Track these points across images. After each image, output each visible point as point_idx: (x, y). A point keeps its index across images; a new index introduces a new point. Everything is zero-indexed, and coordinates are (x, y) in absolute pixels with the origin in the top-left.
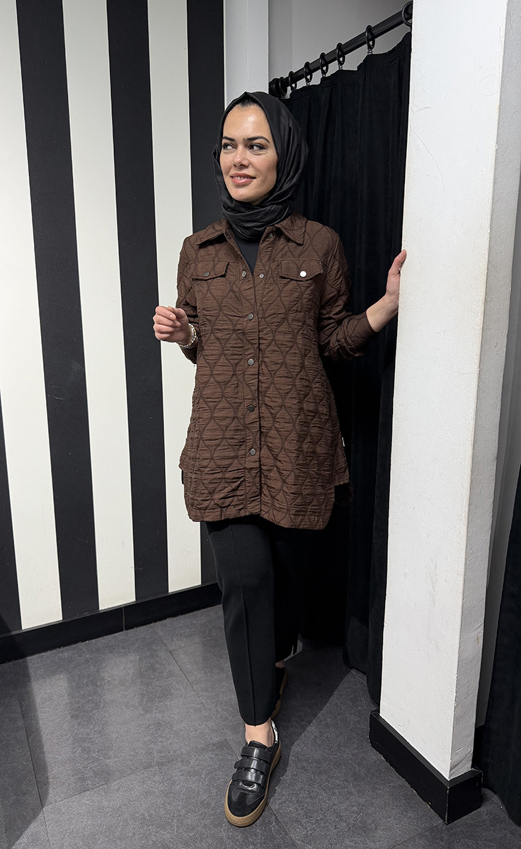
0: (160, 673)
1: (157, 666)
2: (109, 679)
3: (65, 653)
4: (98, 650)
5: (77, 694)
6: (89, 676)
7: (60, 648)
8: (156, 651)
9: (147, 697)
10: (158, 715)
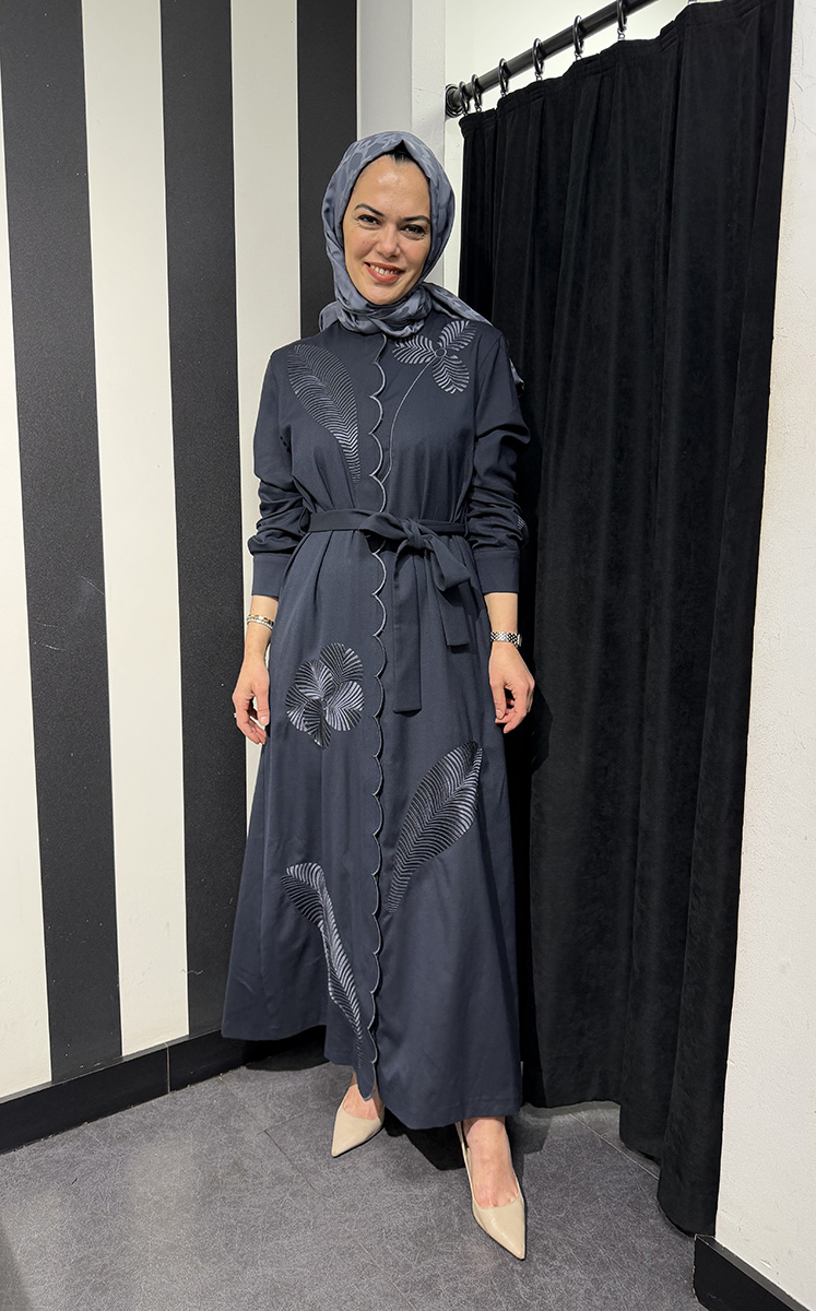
0: (255, 1177)
1: (247, 1163)
2: (156, 1198)
3: (60, 1147)
4: (123, 1137)
5: (97, 1238)
6: (114, 1194)
7: (45, 1136)
8: (238, 1131)
9: (238, 1232)
10: (269, 1271)
